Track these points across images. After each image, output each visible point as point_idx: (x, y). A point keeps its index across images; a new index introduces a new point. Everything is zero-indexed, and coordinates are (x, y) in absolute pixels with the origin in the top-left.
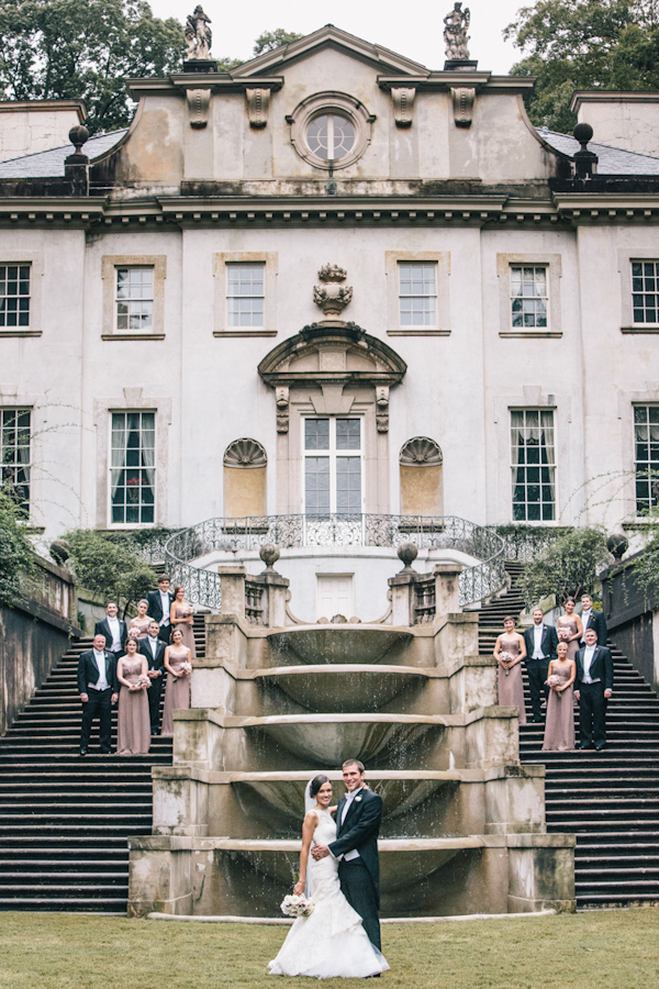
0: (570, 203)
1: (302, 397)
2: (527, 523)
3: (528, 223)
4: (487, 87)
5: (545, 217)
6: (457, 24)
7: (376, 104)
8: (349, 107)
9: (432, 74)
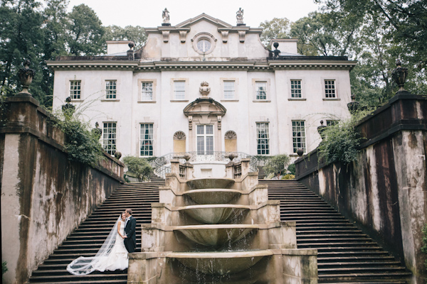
0: (273, 63)
1: (196, 119)
2: (262, 155)
3: (261, 70)
4: (249, 32)
5: (266, 68)
6: (240, 14)
7: (217, 36)
8: (209, 37)
9: (233, 27)
